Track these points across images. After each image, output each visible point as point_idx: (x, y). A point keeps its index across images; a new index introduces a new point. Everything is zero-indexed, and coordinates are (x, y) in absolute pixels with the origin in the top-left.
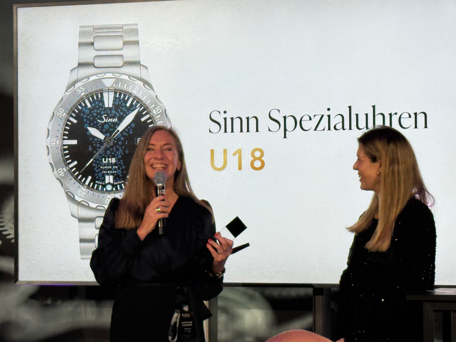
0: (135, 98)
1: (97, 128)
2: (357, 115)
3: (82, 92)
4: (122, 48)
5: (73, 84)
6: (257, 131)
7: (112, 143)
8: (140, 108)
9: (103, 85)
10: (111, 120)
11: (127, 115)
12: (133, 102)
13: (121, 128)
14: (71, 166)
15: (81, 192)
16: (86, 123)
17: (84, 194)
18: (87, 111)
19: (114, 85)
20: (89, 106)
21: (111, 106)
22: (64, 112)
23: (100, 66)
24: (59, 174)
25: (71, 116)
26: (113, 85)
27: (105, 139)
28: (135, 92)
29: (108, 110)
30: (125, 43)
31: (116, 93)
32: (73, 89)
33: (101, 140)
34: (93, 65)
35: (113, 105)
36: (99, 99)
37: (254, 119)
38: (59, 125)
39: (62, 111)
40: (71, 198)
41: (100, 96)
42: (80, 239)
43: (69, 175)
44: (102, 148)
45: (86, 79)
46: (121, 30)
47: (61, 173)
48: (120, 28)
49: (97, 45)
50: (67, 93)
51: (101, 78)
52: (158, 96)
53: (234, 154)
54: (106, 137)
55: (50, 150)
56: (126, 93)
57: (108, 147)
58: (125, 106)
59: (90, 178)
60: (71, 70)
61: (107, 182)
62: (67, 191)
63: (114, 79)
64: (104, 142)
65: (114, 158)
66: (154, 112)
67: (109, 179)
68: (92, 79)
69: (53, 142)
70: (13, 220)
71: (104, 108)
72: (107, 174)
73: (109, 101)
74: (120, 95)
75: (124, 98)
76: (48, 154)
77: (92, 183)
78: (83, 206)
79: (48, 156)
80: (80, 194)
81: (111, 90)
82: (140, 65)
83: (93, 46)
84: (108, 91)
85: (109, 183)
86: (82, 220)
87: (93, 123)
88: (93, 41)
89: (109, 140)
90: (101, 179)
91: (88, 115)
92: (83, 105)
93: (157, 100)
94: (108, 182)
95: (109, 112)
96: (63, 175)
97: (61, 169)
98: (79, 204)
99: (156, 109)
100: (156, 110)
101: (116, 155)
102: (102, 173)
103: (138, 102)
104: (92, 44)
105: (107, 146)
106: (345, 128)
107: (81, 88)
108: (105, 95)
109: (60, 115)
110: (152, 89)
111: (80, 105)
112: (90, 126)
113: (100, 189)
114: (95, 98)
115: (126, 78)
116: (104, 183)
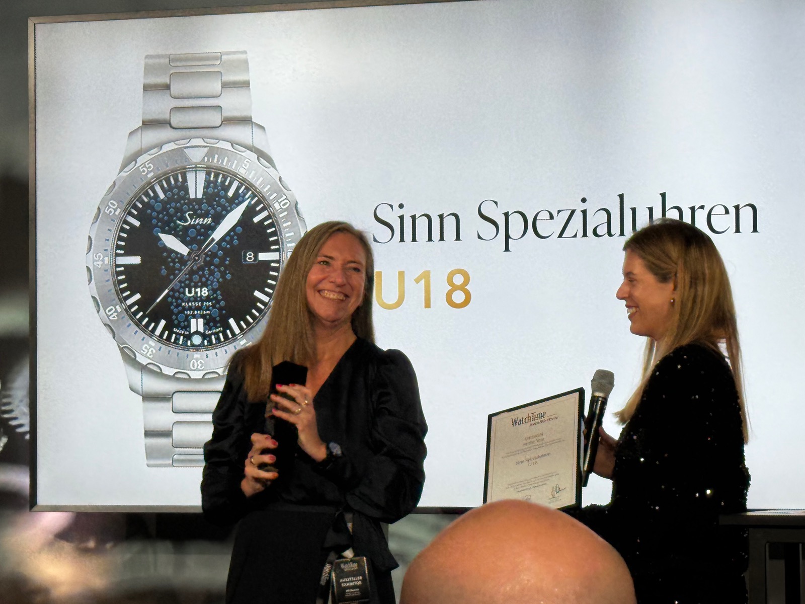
0: (243, 181)
1: (176, 236)
2: (634, 210)
3: (148, 172)
4: (220, 93)
5: (134, 158)
6: (458, 238)
7: (203, 260)
8: (252, 199)
9: (187, 159)
10: (200, 221)
11: (228, 212)
12: (238, 188)
13: (218, 234)
14: (130, 301)
15: (148, 347)
16: (157, 226)
17: (152, 351)
18: (158, 206)
19: (206, 158)
20: (162, 196)
21: (200, 196)
22: (118, 207)
23: (182, 125)
24: (108, 316)
25: (130, 214)
26: (204, 158)
27: (189, 254)
28: (242, 172)
29: (194, 203)
30: (225, 85)
31: (208, 174)
32: (135, 166)
33: (182, 256)
34: (168, 125)
35: (204, 193)
36: (179, 184)
37: (453, 218)
38: (110, 230)
39: (114, 205)
40: (130, 358)
41: (180, 180)
42: (145, 431)
43: (127, 317)
44: (185, 269)
45: (155, 149)
46: (219, 62)
47: (112, 314)
48: (216, 58)
49: (175, 89)
50: (123, 174)
51: (182, 146)
52: (283, 179)
53: (417, 281)
54: (191, 249)
55: (92, 274)
56: (227, 173)
57: (195, 268)
58: (226, 197)
59: (163, 323)
60: (131, 134)
61: (193, 329)
62: (122, 346)
63: (206, 149)
64: (189, 260)
65: (205, 288)
66: (277, 206)
67: (197, 325)
68: (167, 148)
69: (98, 261)
70: (27, 400)
71: (189, 199)
72: (194, 316)
73: (196, 187)
74: (217, 176)
75: (223, 182)
76: (90, 281)
77: (167, 333)
78: (152, 372)
79: (89, 284)
80: (146, 351)
81: (200, 167)
82: (252, 123)
83: (169, 91)
84: (194, 170)
85: (197, 332)
86: (149, 397)
87: (169, 226)
88: (168, 83)
89: (195, 256)
90: (182, 324)
91: (159, 213)
92: (152, 195)
93: (281, 186)
94: (196, 330)
95: (197, 207)
96: (116, 318)
97: (112, 307)
98: (143, 368)
99: (279, 201)
100: (280, 203)
101: (209, 282)
102: (184, 314)
103: (247, 189)
104: (167, 87)
105: (193, 266)
106: (613, 233)
107: (148, 164)
108: (190, 177)
109: (111, 212)
110: (274, 166)
111: (147, 195)
112: (164, 232)
113: (181, 343)
114: (173, 182)
115: (227, 146)
116: (188, 333)
